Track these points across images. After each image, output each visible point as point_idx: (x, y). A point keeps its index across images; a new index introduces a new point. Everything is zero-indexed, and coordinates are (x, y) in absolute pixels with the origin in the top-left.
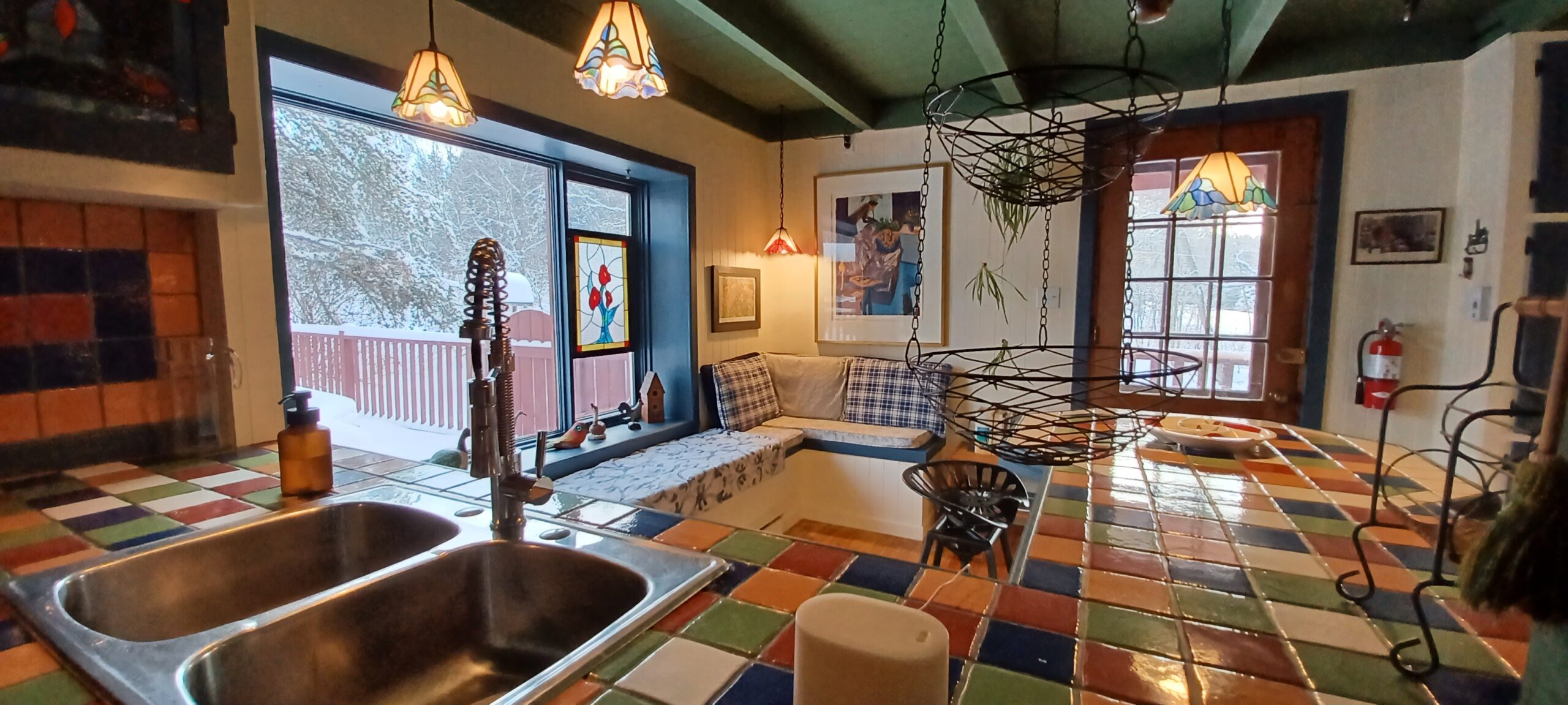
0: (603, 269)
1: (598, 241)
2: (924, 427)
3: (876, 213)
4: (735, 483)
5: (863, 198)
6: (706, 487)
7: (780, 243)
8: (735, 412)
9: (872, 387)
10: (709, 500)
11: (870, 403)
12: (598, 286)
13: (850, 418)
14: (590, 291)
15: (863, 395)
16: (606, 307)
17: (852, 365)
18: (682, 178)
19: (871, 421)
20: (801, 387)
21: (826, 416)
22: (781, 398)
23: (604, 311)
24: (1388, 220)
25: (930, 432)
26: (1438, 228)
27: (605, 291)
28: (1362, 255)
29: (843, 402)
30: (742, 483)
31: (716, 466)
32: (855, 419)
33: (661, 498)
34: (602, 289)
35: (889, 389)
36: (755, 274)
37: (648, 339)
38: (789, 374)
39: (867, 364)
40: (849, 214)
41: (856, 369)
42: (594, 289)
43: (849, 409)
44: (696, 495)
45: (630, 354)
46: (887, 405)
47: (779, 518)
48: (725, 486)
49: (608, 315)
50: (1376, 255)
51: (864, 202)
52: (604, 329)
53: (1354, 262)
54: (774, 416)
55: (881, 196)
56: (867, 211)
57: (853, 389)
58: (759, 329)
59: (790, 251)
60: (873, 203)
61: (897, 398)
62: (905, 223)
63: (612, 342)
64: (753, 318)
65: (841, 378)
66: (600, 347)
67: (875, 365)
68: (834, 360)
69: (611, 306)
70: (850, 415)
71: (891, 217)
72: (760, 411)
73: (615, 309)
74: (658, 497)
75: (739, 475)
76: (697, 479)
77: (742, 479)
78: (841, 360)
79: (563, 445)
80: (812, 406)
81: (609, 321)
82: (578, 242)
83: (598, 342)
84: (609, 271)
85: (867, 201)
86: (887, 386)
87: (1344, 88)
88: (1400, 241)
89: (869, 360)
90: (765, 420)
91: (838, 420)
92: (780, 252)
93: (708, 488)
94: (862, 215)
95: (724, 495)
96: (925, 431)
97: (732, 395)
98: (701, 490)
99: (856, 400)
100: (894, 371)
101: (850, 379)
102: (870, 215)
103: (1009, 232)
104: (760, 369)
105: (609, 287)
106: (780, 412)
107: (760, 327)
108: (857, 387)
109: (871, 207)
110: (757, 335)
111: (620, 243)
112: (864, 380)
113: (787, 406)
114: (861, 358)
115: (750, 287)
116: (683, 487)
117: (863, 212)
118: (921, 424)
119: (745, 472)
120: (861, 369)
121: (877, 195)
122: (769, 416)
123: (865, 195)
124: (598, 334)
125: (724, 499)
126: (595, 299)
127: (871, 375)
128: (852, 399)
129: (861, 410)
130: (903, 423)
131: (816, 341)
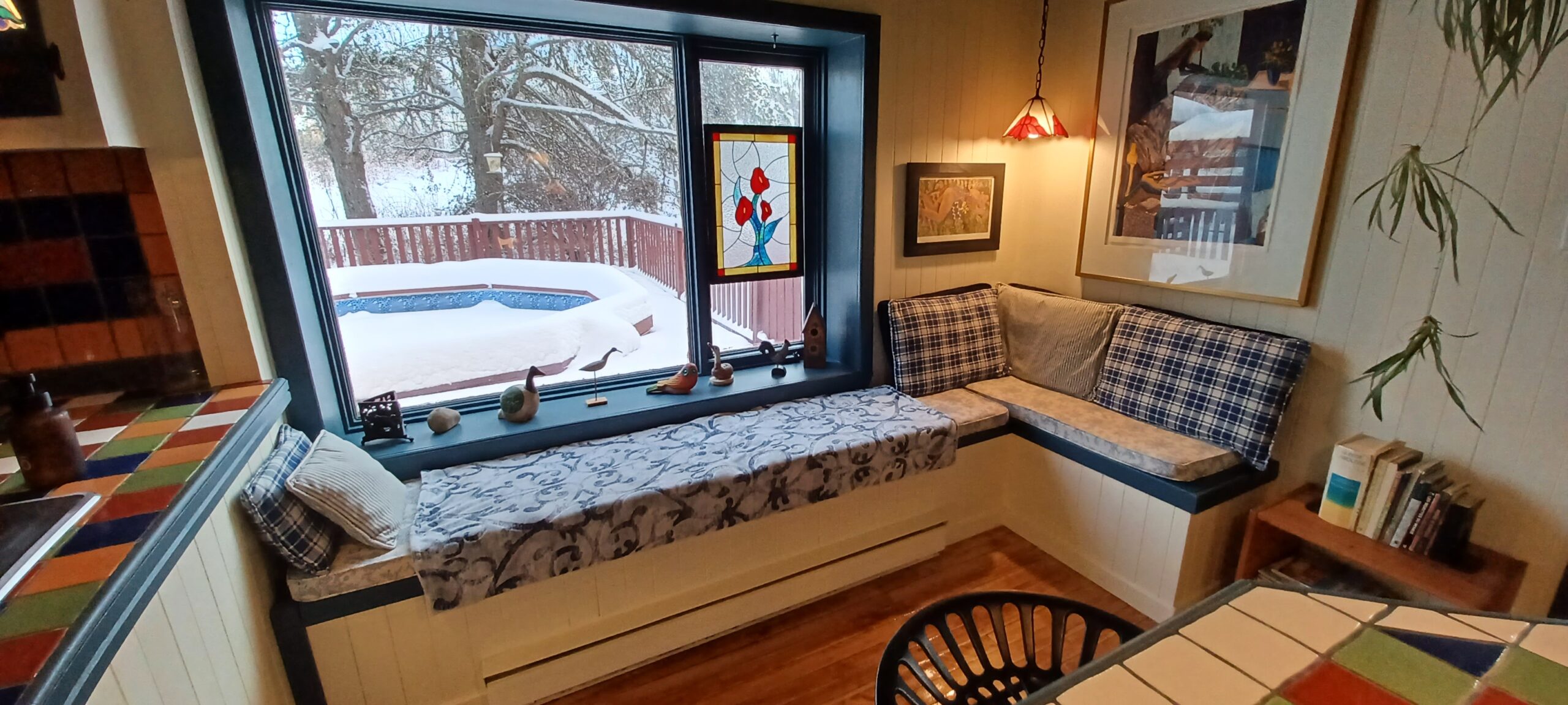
0: (758, 172)
1: (751, 137)
2: (1226, 444)
3: (1210, 54)
4: (846, 479)
5: (1187, 28)
6: (788, 481)
7: (1029, 120)
8: (916, 368)
9: (1144, 360)
10: (792, 498)
11: (1136, 384)
12: (750, 195)
13: (1102, 400)
14: (737, 201)
15: (1127, 368)
16: (761, 221)
17: (1122, 318)
18: (857, 39)
19: (1133, 412)
20: (1037, 341)
21: (1067, 388)
22: (1012, 351)
23: (758, 227)
25: (1237, 454)
27: (759, 201)
29: (1097, 374)
30: (859, 479)
31: (814, 453)
32: (1109, 403)
33: (699, 490)
34: (755, 199)
35: (1173, 367)
36: (997, 171)
37: (822, 262)
38: (1025, 319)
39: (1146, 320)
40: (1156, 64)
41: (1126, 326)
42: (743, 200)
43: (1104, 385)
44: (768, 490)
45: (802, 280)
46: (1165, 392)
47: (942, 524)
48: (826, 480)
49: (764, 231)
51: (1187, 36)
52: (759, 248)
54: (992, 374)
55: (1220, 21)
56: (1188, 57)
57: (1115, 356)
58: (997, 251)
59: (1044, 135)
60: (1204, 35)
61: (1184, 384)
62: (1263, 68)
63: (772, 264)
64: (986, 235)
65: (1099, 334)
66: (753, 270)
67: (1158, 324)
68: (1097, 306)
69: (770, 220)
70: (1103, 394)
71: (1236, 61)
72: (966, 368)
73: (776, 223)
74: (694, 489)
75: (855, 467)
76: (771, 471)
77: (861, 474)
78: (1105, 307)
79: (668, 389)
80: (1050, 370)
81: (766, 238)
82: (719, 140)
83: (749, 265)
84: (767, 175)
85: (1193, 32)
86: (1169, 362)
89: (1151, 313)
90: (971, 381)
91: (1084, 398)
92: (1025, 137)
93: (793, 483)
94: (1179, 62)
95: (822, 493)
96: (1223, 452)
97: (914, 345)
98: (778, 484)
99: (1116, 374)
100: (1188, 340)
101: (1114, 340)
102: (1195, 59)
103: (1497, 67)
104: (980, 309)
105: (766, 196)
106: (1004, 370)
107: (998, 248)
108: (1121, 354)
109: (1198, 43)
110: (993, 258)
111: (785, 138)
112: (1135, 345)
113: (1017, 363)
114: (1139, 309)
115: (985, 190)
116: (742, 479)
117: (1181, 59)
118: (1218, 437)
119: (870, 464)
120: (1133, 328)
121: (1213, 20)
122: (983, 375)
123: (1190, 22)
124: (749, 255)
125: (821, 499)
126: (744, 212)
127: (1147, 339)
128: (1110, 372)
129: (1120, 392)
130: (1187, 428)
131: (1078, 273)
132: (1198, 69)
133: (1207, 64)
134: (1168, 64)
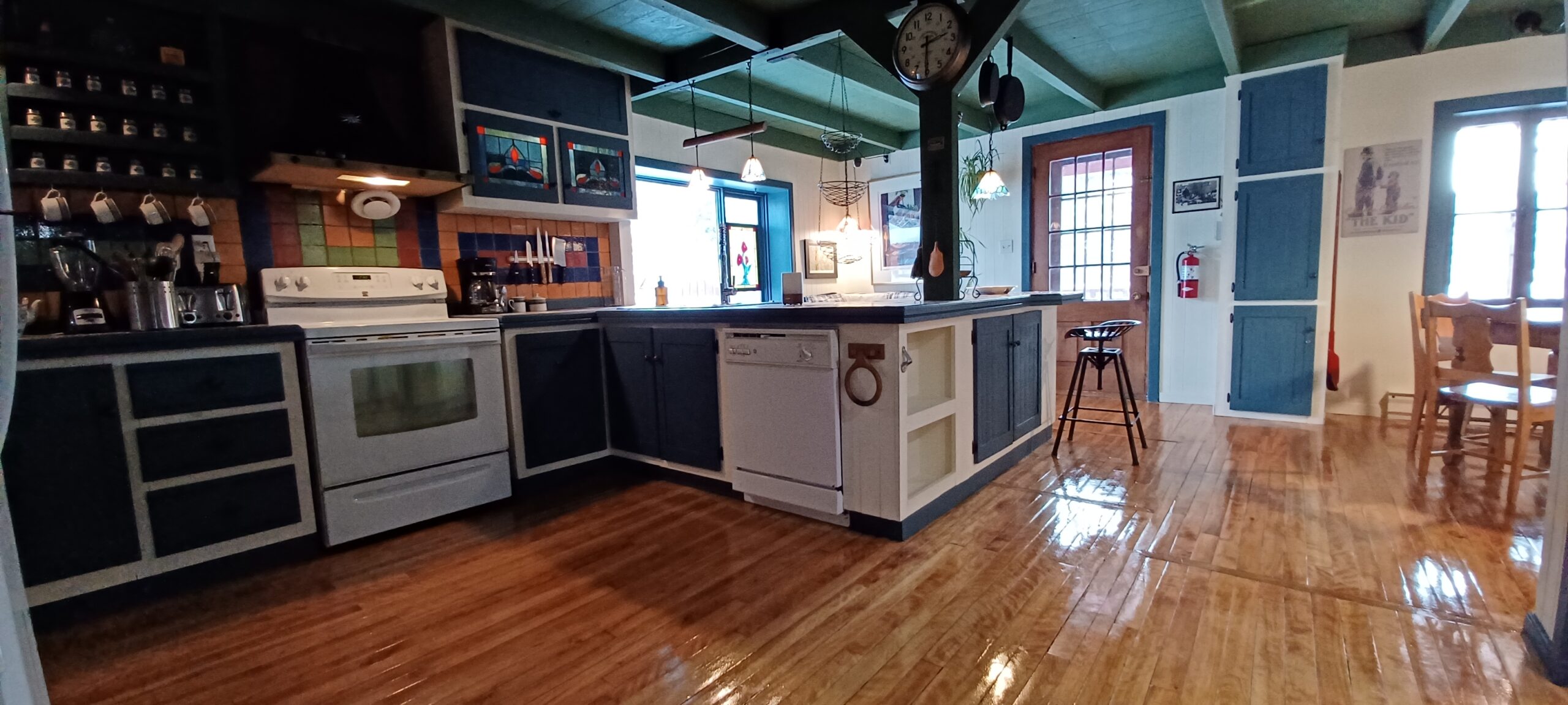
1: (741, 228)
3: (905, 201)
5: (897, 193)
7: (846, 224)
18: (785, 191)
24: (1190, 185)
26: (1217, 189)
28: (1178, 208)
36: (833, 243)
37: (769, 283)
40: (889, 204)
45: (760, 292)
50: (1186, 207)
51: (897, 195)
53: (1174, 212)
55: (907, 191)
56: (899, 202)
58: (837, 278)
59: (854, 228)
64: (832, 272)
71: (913, 203)
82: (731, 229)
85: (899, 194)
87: (1164, 109)
88: (1197, 197)
102: (901, 203)
109: (901, 198)
110: (836, 282)
111: (752, 228)
115: (831, 252)
117: (897, 202)
121: (904, 190)
123: (897, 190)
131: (872, 284)
132: (903, 206)
133: (905, 205)
134: (893, 204)
